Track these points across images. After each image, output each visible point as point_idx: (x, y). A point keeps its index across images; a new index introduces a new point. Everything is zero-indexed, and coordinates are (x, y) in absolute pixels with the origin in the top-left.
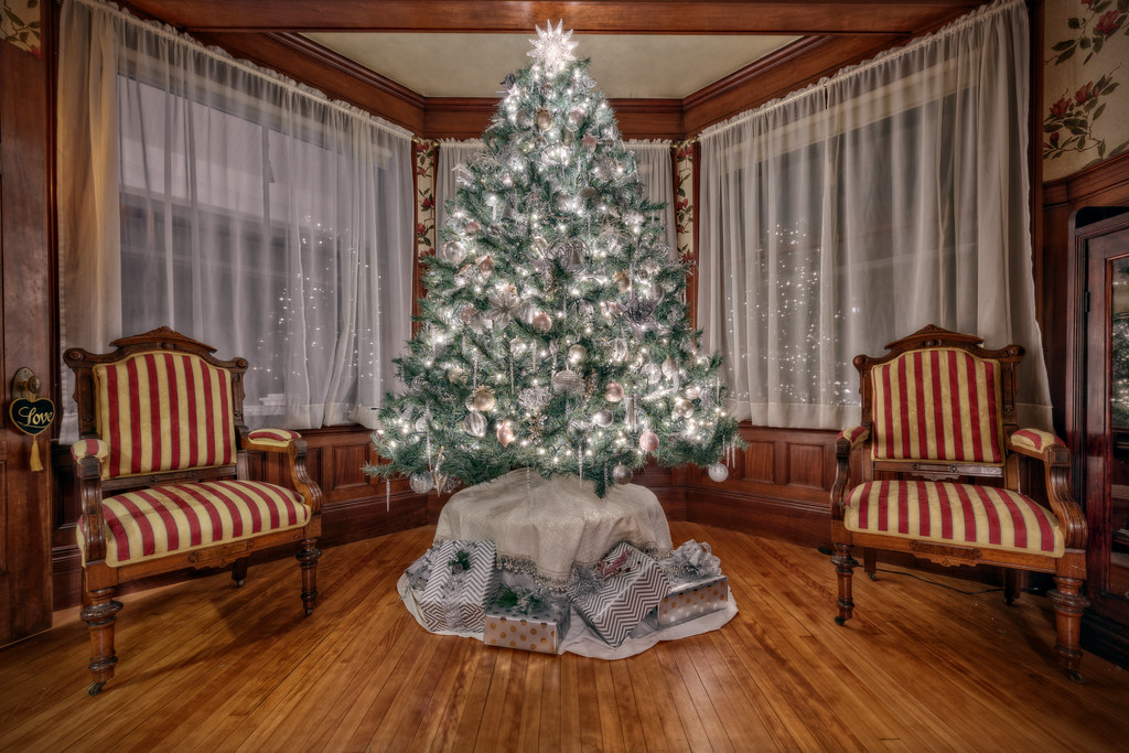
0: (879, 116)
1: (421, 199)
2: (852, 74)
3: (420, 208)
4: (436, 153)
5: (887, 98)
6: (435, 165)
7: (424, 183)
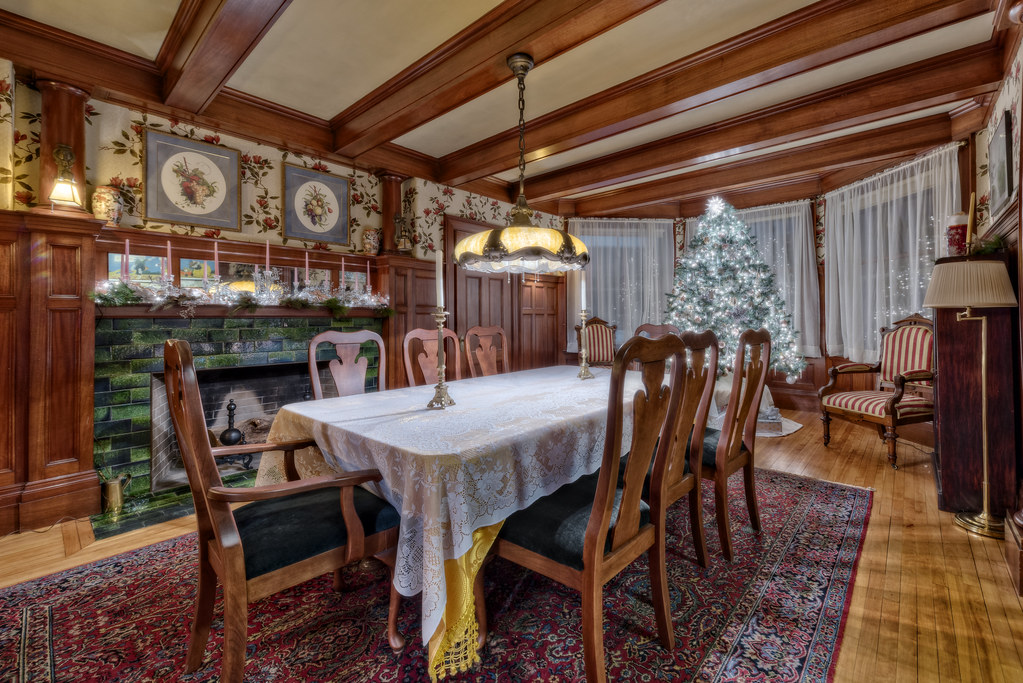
0: (901, 196)
1: (678, 246)
2: (890, 173)
3: (677, 249)
4: (684, 224)
5: (905, 186)
6: (684, 229)
7: (679, 238)
